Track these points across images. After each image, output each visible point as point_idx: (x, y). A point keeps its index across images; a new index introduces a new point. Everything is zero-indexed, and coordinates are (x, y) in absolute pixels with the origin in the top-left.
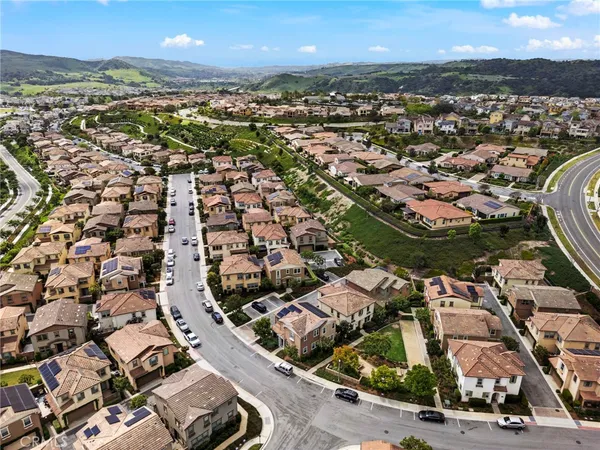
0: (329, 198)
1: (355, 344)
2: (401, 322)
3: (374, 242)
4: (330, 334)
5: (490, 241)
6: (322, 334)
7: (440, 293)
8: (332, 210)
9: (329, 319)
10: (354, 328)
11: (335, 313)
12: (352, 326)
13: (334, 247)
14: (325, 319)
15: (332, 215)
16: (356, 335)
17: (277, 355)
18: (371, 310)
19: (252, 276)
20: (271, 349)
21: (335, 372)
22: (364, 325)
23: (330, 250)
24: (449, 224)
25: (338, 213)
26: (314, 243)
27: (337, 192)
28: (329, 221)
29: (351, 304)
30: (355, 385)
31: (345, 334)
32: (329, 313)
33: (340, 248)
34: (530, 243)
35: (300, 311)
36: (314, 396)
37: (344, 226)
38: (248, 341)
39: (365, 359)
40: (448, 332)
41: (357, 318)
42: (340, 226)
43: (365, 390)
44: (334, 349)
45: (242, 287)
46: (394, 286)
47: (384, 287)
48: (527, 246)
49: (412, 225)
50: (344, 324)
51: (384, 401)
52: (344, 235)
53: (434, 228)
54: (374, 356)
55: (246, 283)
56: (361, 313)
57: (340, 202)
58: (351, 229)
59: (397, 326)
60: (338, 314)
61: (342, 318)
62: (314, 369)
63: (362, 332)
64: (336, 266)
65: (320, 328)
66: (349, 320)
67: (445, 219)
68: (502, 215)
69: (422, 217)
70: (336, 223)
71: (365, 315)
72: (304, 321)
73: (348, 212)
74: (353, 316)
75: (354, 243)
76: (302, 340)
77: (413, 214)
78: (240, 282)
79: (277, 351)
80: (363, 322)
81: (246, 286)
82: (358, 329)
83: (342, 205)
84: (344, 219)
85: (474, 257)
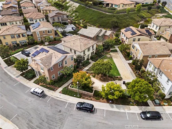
0: (68, 5)
1: (87, 68)
2: (111, 53)
3: (91, 19)
4: (70, 64)
5: (144, 14)
6: (65, 65)
7: (132, 34)
8: (70, 9)
9: (68, 55)
10: (86, 59)
11: (73, 51)
12: (84, 58)
13: (71, 23)
14: (66, 55)
15: (70, 11)
16: (87, 63)
17: (34, 82)
18: (95, 47)
19: (21, 36)
20: (30, 79)
21: (76, 89)
22: (91, 57)
23: (69, 25)
24: (125, 7)
25: (72, 10)
26: (61, 21)
27: (71, 2)
28: (68, 14)
29: (82, 44)
30: (90, 97)
31: (80, 63)
32: (69, 51)
33: (75, 24)
34: (159, 14)
35: (48, 51)
36: (60, 111)
37: (76, 15)
38: (14, 75)
39: (94, 77)
40: (146, 54)
41: (87, 53)
42: (74, 15)
43: (97, 100)
44: (74, 74)
45: (16, 43)
46: (106, 34)
47: (100, 35)
48: (159, 15)
49: (108, 9)
50: (79, 57)
51: (112, 107)
52: (76, 18)
53: (119, 9)
54: (100, 75)
55: (18, 40)
56: (89, 49)
57: (73, 5)
58: (79, 15)
59: (109, 56)
60: (75, 51)
61: (78, 53)
62: (61, 89)
63: (90, 61)
64: (73, 31)
65: (62, 61)
66: (82, 54)
67: (124, 4)
68: (147, 3)
69: (112, 5)
70: (72, 14)
71: (91, 51)
72: (51, 57)
73: (77, 8)
74: (84, 52)
75: (81, 21)
76: (49, 70)
77: (108, 5)
78: (14, 40)
79: (35, 79)
80: (90, 55)
81: (18, 42)
82: (88, 59)
83: (74, 6)
84: (76, 11)
85: (138, 21)
